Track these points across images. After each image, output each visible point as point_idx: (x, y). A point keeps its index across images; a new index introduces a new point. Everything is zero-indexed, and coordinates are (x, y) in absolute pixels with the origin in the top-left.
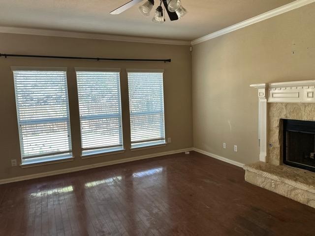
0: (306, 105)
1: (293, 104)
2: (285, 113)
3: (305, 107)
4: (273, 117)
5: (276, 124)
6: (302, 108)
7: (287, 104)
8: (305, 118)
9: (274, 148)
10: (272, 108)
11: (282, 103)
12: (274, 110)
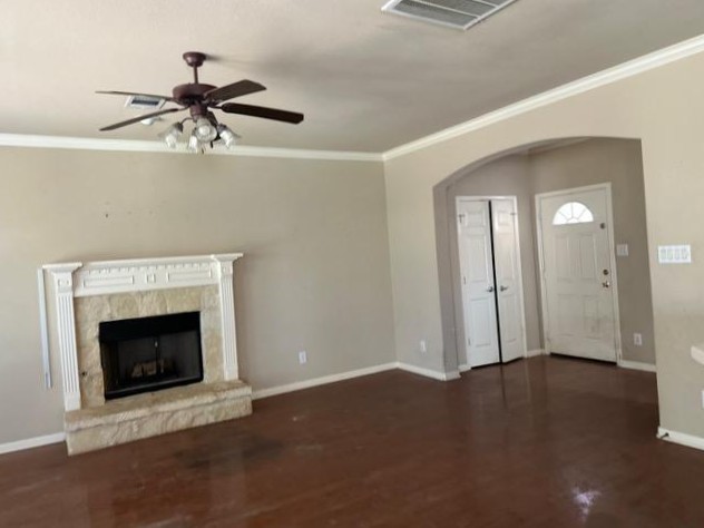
0: (142, 294)
1: (122, 295)
2: (109, 311)
3: (142, 297)
4: (86, 321)
5: (92, 333)
6: (138, 301)
7: (110, 297)
8: (143, 313)
9: (91, 378)
10: (81, 307)
11: (101, 296)
12: (86, 309)
